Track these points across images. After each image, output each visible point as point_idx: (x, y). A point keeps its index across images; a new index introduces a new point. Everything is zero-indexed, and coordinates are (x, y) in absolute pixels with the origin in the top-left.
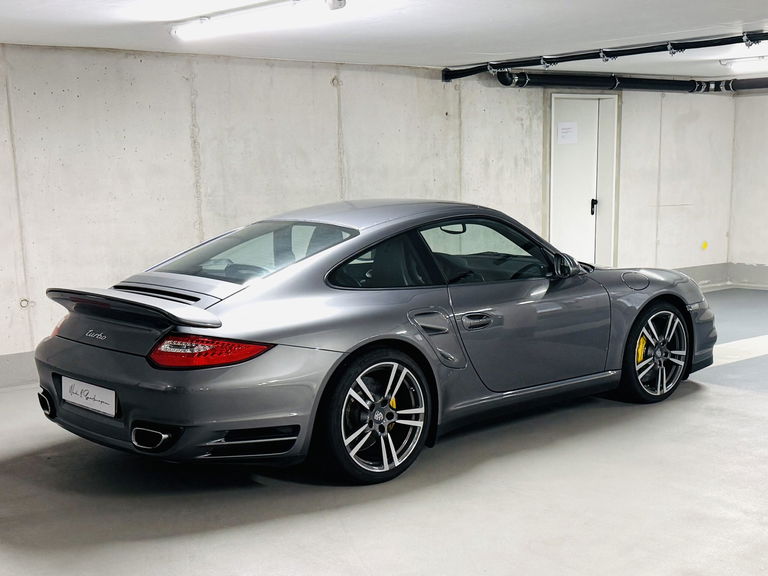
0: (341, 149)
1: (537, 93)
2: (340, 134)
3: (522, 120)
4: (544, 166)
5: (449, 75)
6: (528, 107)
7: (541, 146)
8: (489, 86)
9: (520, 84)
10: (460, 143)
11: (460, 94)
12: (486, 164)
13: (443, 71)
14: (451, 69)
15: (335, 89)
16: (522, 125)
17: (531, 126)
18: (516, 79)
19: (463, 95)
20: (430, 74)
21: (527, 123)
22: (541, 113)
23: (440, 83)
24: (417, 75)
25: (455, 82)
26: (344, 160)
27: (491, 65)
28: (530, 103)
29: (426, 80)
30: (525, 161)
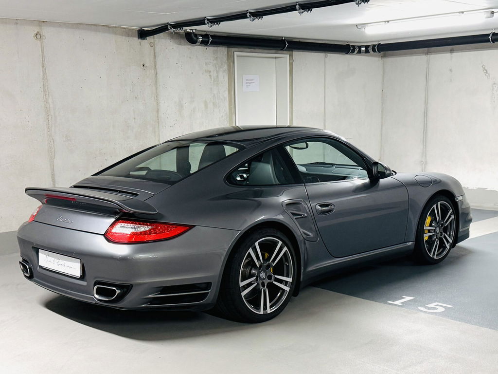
0: (45, 91)
1: (222, 51)
2: (44, 79)
3: (210, 72)
4: (230, 109)
5: (143, 34)
6: (215, 62)
7: (227, 92)
8: (180, 44)
9: (205, 43)
10: (157, 89)
11: (154, 50)
12: (181, 106)
13: (139, 31)
14: (146, 29)
15: (39, 42)
16: (210, 76)
17: (217, 76)
18: (200, 39)
19: (157, 50)
20: (127, 33)
21: (214, 74)
22: (226, 67)
23: (136, 40)
24: (115, 33)
25: (150, 39)
26: (50, 101)
27: (171, 25)
28: (216, 59)
29: (124, 37)
30: (214, 104)
